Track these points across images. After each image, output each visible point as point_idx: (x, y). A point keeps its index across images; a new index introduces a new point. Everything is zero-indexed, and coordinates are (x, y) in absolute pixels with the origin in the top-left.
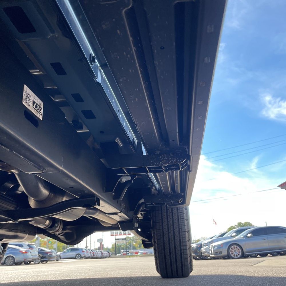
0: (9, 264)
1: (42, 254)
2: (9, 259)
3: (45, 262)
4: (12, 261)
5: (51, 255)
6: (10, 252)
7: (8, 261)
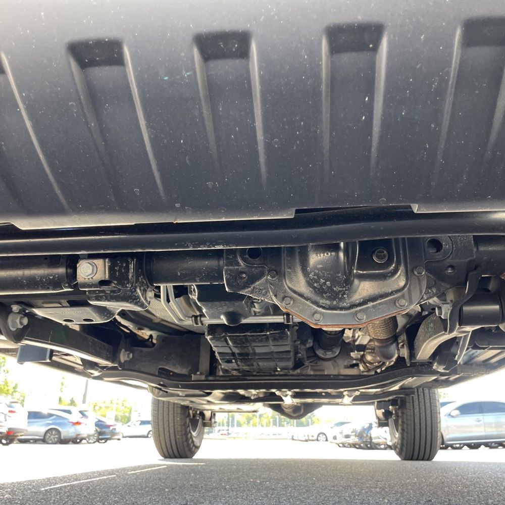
0: (52, 442)
1: (100, 428)
2: (52, 433)
3: (103, 441)
4: (57, 436)
5: (115, 429)
6: (54, 421)
7: (50, 437)
